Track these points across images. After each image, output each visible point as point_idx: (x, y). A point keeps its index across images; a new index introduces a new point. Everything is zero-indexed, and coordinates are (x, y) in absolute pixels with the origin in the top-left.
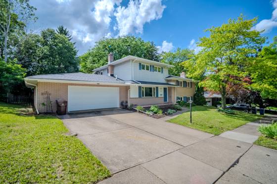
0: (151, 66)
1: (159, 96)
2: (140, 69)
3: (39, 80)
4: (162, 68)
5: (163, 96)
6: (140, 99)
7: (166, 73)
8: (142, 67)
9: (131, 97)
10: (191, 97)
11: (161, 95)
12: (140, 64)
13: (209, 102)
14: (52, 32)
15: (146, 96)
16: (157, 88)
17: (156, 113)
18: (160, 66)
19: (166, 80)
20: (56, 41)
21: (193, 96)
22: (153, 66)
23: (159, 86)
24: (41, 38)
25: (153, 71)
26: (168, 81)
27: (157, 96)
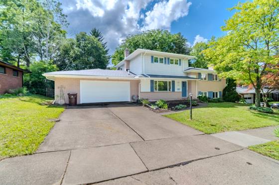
0: (165, 58)
1: (176, 90)
2: (152, 62)
3: (56, 76)
4: (180, 60)
5: (181, 90)
6: (152, 93)
7: (185, 65)
8: (154, 60)
9: (142, 91)
10: (220, 92)
11: (179, 89)
12: (152, 57)
13: (250, 98)
14: (83, 35)
15: (159, 90)
16: (173, 82)
17: (160, 107)
18: (177, 58)
19: (185, 73)
20: (87, 42)
21: (222, 90)
22: (169, 59)
23: (176, 80)
24: (75, 41)
25: (168, 64)
26: (188, 74)
27: (174, 90)
